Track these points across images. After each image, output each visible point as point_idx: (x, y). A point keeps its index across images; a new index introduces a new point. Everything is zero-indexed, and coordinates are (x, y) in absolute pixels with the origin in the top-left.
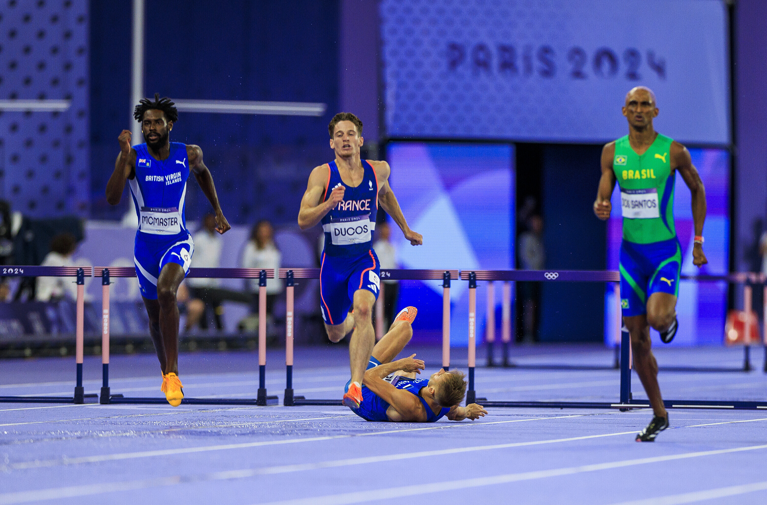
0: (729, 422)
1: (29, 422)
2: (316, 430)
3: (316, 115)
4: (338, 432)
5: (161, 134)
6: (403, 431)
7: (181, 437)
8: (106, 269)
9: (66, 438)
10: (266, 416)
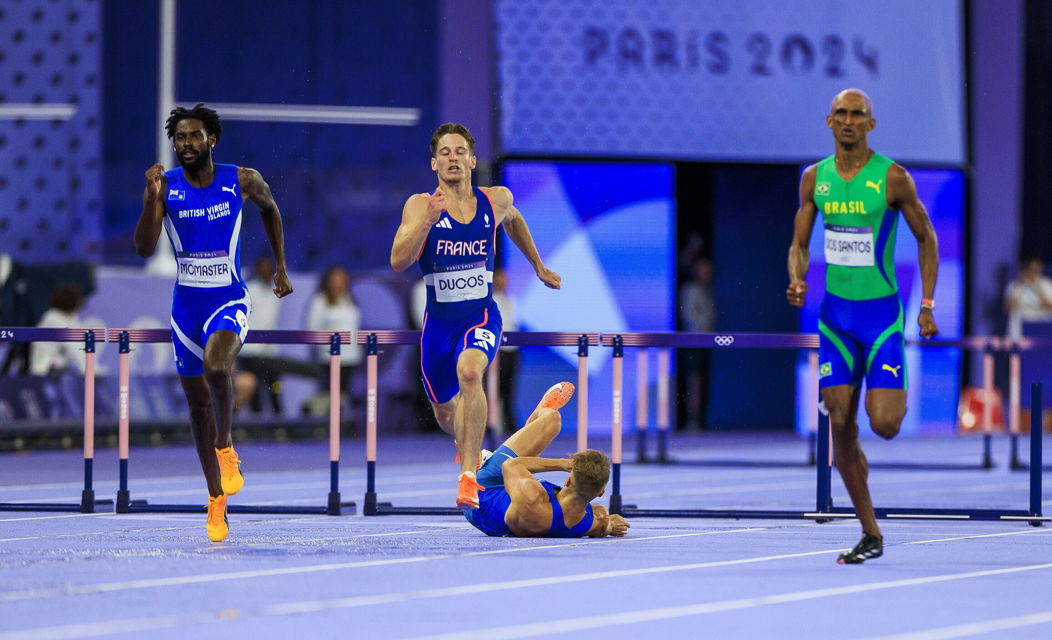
0: (963, 538)
1: (20, 537)
2: (407, 548)
3: (408, 124)
4: (437, 551)
5: (199, 151)
6: (525, 549)
7: (225, 558)
8: (125, 332)
9: (71, 559)
10: (340, 530)
